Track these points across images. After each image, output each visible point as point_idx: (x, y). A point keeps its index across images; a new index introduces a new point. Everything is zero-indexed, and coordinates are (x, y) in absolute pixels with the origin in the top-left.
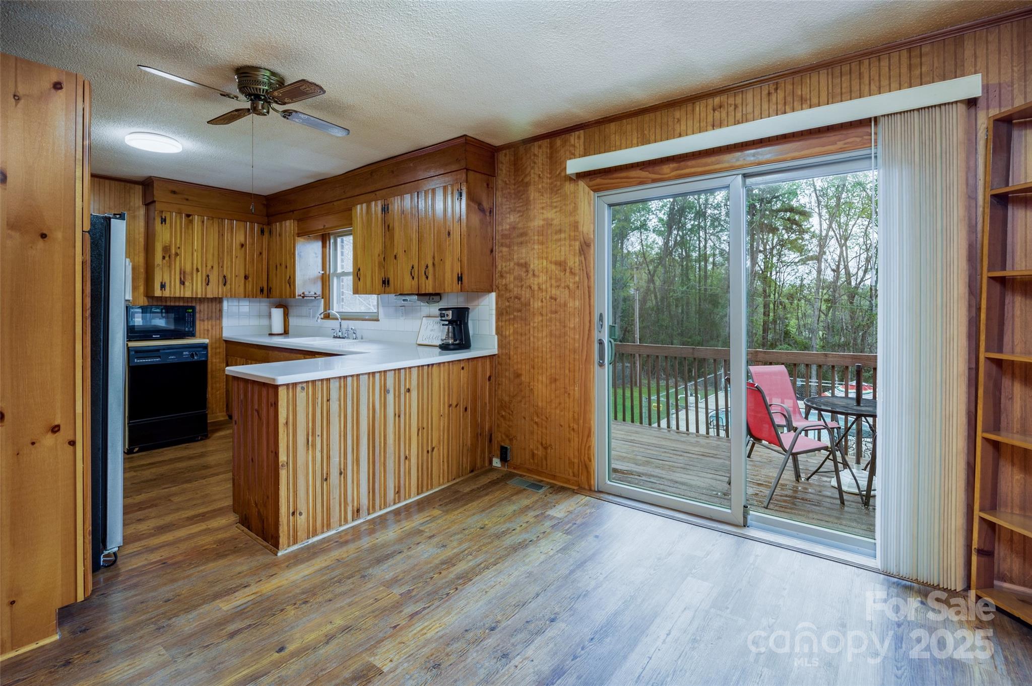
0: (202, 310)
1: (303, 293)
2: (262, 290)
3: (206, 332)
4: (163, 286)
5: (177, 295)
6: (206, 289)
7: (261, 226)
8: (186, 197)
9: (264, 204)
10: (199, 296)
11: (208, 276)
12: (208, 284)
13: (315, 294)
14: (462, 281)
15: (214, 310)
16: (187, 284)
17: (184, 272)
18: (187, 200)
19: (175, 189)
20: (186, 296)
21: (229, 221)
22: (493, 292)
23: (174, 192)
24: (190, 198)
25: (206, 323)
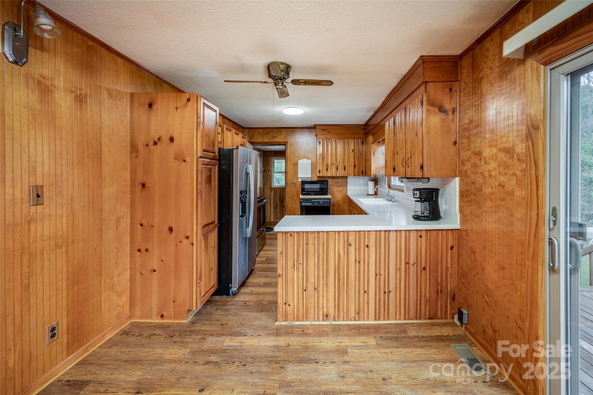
0: (339, 181)
1: (375, 174)
2: (362, 172)
3: (340, 192)
4: (319, 172)
5: (325, 175)
6: (337, 172)
7: (362, 140)
8: (328, 131)
9: (363, 129)
10: (334, 176)
11: (337, 166)
12: (337, 170)
13: (382, 174)
14: (423, 169)
15: (344, 182)
16: (329, 170)
17: (328, 165)
18: (329, 132)
19: (324, 128)
20: (328, 176)
21: (347, 140)
22: (456, 176)
23: (324, 130)
24: (330, 131)
25: (340, 187)
